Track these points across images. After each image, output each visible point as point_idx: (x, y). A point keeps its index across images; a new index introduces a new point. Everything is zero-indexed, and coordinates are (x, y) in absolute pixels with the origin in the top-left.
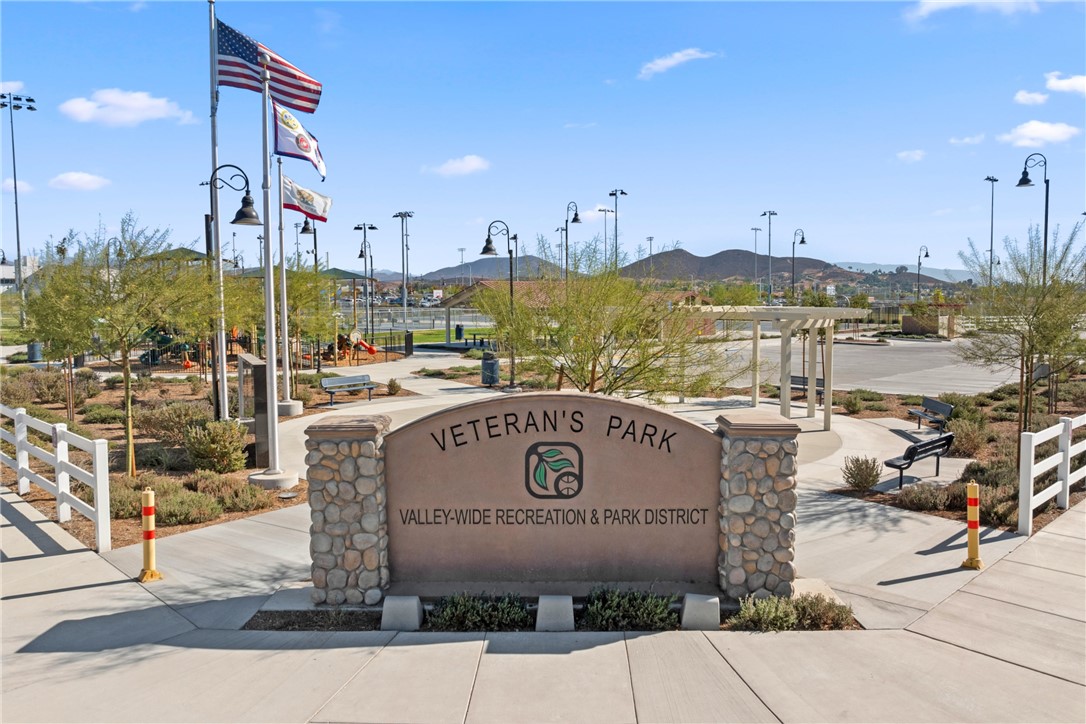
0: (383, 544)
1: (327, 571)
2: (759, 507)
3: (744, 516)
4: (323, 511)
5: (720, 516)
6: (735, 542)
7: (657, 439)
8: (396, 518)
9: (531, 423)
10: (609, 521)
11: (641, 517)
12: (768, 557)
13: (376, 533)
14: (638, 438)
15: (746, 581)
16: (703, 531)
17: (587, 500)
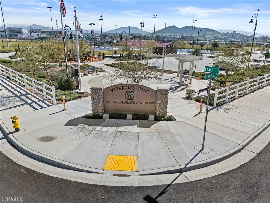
0: (103, 106)
1: (94, 110)
2: (162, 102)
3: (159, 103)
4: (94, 101)
5: (156, 103)
6: (158, 107)
7: (146, 91)
8: (105, 102)
9: (126, 88)
10: (138, 103)
11: (143, 103)
12: (163, 110)
13: (102, 104)
14: (143, 91)
15: (159, 113)
16: (153, 105)
17: (135, 100)
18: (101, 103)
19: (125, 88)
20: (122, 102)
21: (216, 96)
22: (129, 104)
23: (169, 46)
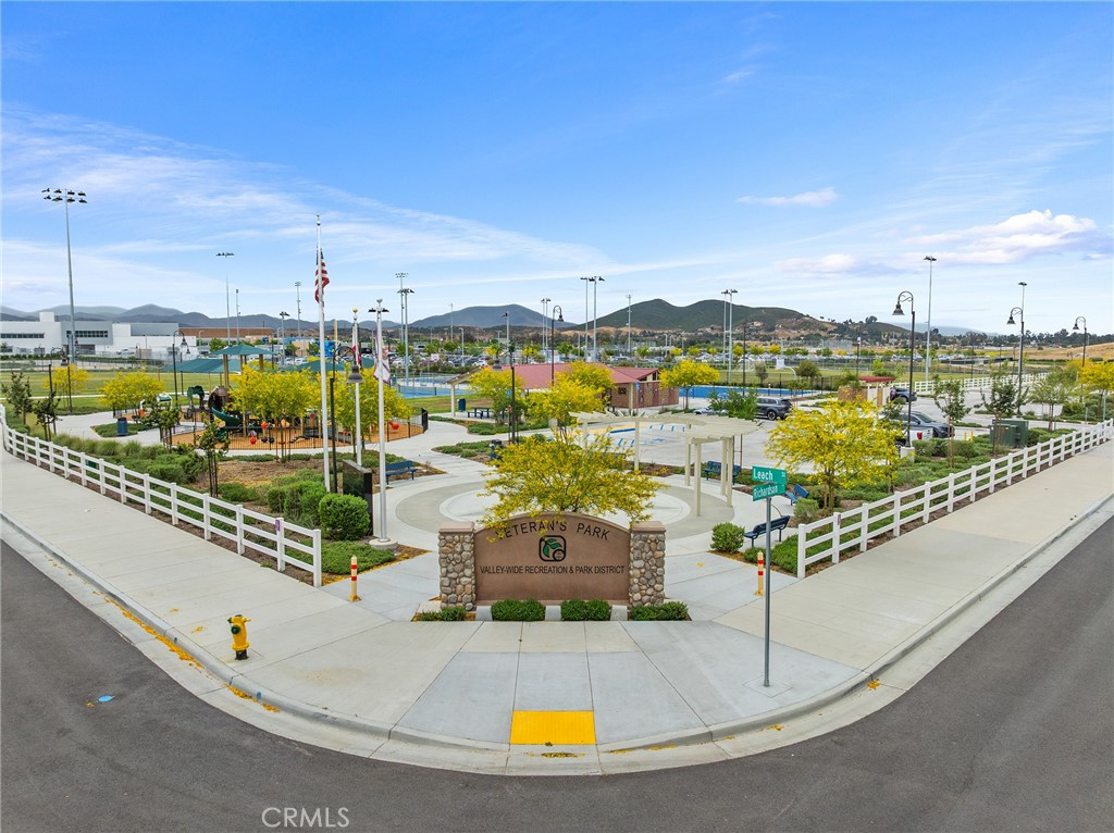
0: (473, 582)
1: (447, 595)
2: (647, 565)
3: (640, 569)
4: (446, 567)
5: (630, 569)
6: (636, 581)
7: (600, 534)
8: (479, 570)
9: (542, 526)
10: (578, 572)
11: (593, 570)
13: (470, 577)
14: (592, 534)
15: (641, 599)
16: (621, 577)
17: (567, 562)
18: (468, 572)
19: (537, 527)
20: (529, 570)
21: (803, 545)
22: (550, 576)
23: (650, 379)
